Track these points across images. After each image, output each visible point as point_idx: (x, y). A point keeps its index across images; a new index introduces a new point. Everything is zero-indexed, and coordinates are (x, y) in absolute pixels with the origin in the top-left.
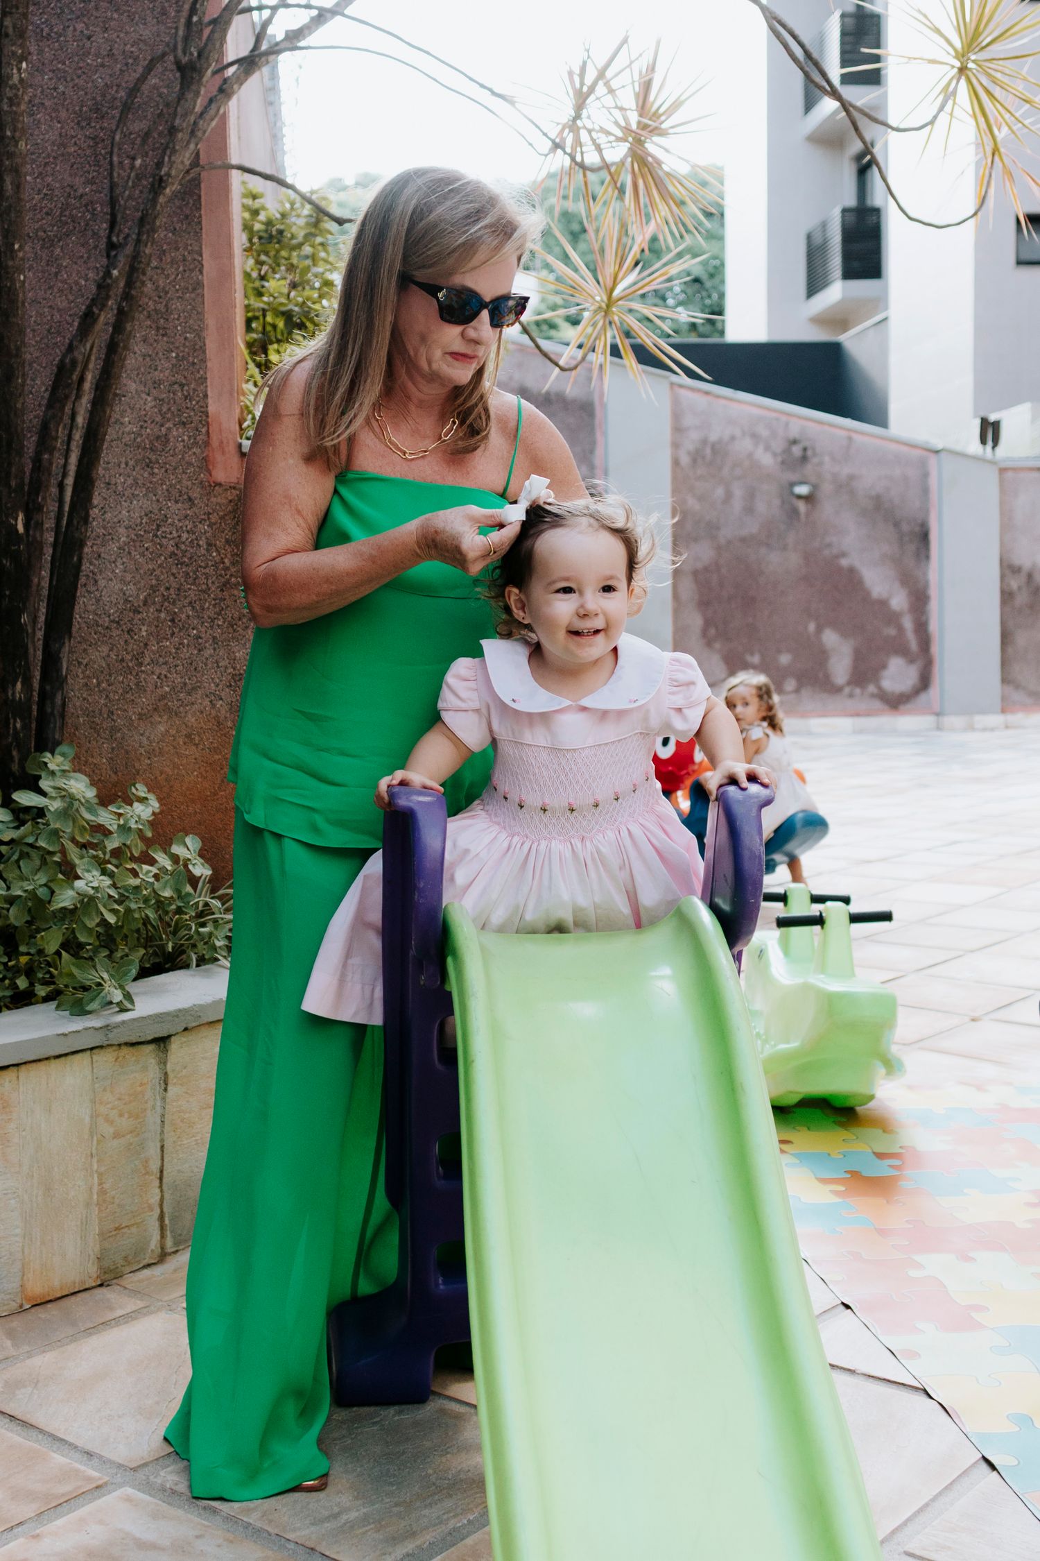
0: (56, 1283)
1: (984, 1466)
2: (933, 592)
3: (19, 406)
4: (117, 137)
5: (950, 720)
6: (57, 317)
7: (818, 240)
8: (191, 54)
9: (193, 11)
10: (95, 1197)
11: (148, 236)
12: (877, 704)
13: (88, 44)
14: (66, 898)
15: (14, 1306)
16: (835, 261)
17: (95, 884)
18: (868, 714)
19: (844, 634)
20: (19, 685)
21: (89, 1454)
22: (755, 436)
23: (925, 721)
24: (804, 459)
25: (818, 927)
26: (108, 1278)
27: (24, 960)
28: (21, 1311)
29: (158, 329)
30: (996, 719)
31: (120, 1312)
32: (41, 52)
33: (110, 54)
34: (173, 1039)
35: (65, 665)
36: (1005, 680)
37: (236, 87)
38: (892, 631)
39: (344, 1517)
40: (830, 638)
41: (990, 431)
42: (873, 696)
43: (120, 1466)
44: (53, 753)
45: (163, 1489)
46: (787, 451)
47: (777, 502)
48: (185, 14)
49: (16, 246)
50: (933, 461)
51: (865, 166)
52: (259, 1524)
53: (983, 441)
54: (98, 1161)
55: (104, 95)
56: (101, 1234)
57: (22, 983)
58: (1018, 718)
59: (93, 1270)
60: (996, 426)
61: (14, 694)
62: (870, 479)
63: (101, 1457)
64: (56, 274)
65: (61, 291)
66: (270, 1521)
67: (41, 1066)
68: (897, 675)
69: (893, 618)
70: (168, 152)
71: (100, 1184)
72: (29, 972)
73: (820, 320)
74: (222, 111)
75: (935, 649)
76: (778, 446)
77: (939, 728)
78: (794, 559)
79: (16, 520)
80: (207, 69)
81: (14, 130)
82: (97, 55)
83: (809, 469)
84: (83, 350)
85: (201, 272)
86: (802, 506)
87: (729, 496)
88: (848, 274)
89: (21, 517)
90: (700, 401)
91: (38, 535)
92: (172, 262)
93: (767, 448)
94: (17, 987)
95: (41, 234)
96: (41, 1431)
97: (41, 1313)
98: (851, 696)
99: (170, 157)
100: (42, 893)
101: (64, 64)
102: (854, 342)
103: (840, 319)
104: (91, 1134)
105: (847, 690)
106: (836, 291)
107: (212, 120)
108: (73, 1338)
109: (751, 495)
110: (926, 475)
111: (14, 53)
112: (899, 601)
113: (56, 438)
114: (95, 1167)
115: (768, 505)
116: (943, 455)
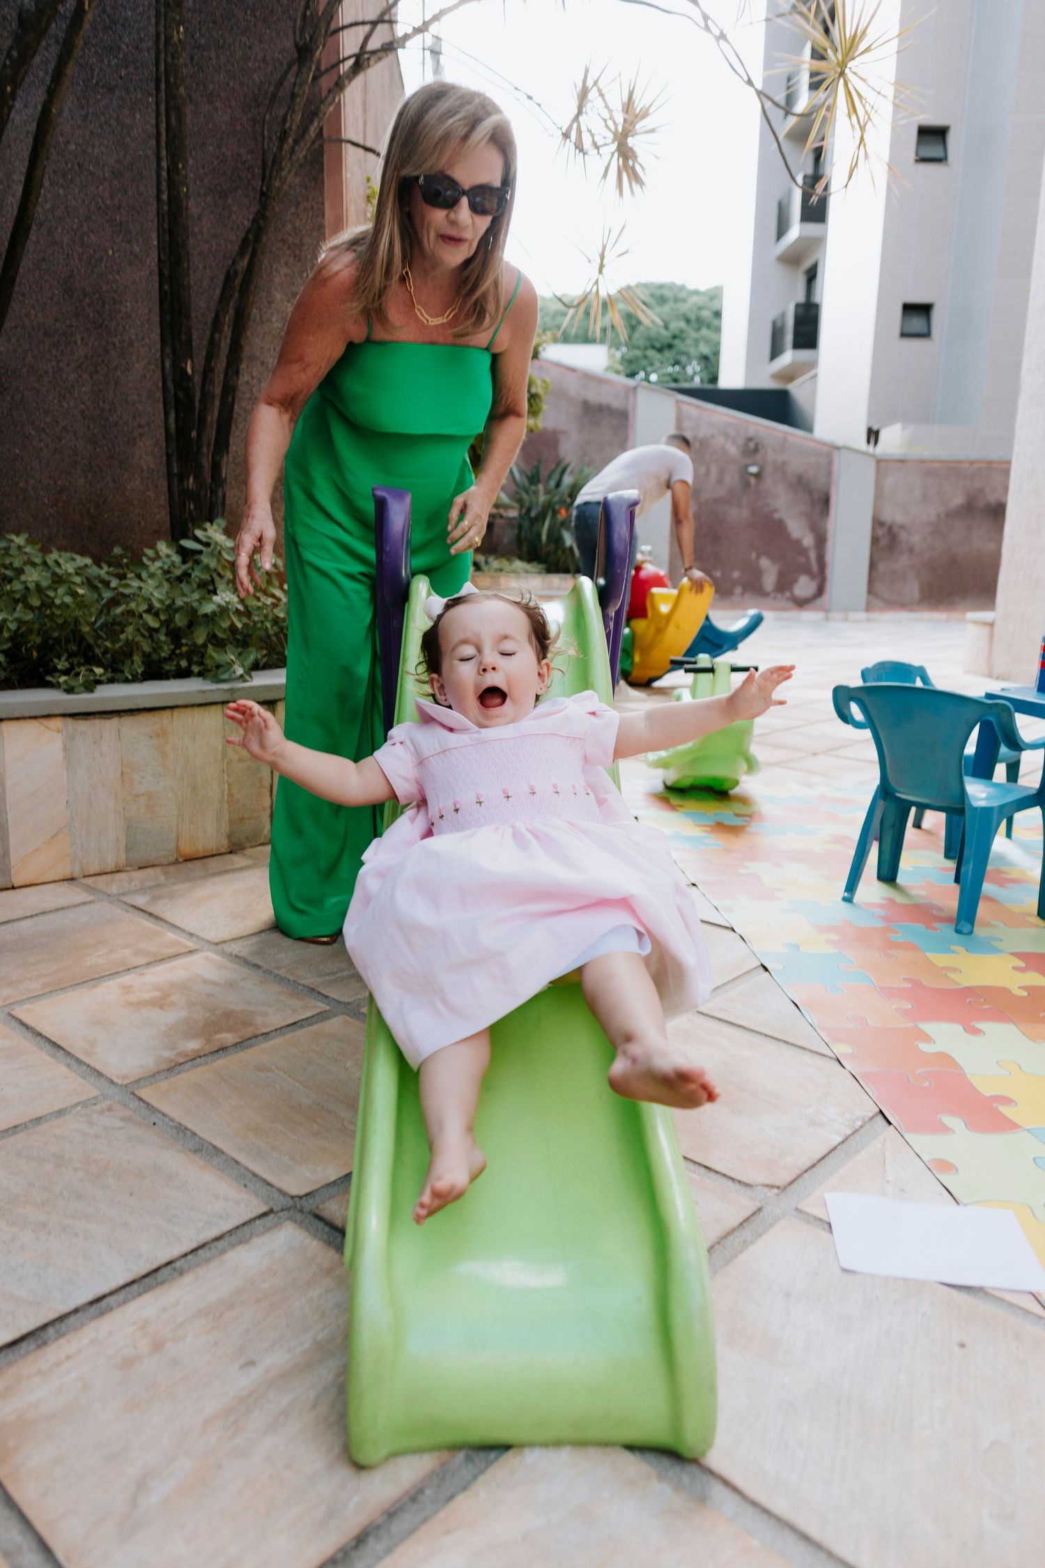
0: (200, 848)
1: (762, 969)
2: (830, 536)
3: (186, 283)
4: (267, 117)
5: (833, 615)
6: (229, 246)
7: (779, 324)
8: (305, 38)
9: (307, 7)
10: (226, 797)
11: (277, 173)
12: (790, 604)
13: (249, 53)
14: (208, 608)
15: (172, 859)
16: (789, 338)
17: (228, 600)
18: (785, 609)
19: (774, 559)
20: (191, 480)
21: (191, 935)
22: (727, 436)
23: (818, 616)
24: (756, 450)
25: (711, 674)
26: (235, 848)
27: (184, 649)
28: (176, 862)
29: (295, 257)
30: (862, 615)
31: (237, 866)
32: (218, 57)
33: (264, 60)
34: (278, 703)
35: (224, 471)
36: (870, 591)
37: (346, 82)
38: (802, 560)
39: (338, 975)
40: (765, 562)
41: (873, 435)
42: (788, 599)
43: (208, 941)
44: (212, 524)
45: (231, 955)
46: (746, 445)
47: (737, 477)
48: (301, 9)
49: (180, 166)
50: (836, 455)
51: (812, 276)
52: (283, 975)
53: (868, 442)
54: (228, 776)
55: (259, 90)
56: (230, 821)
57: (184, 663)
58: (876, 615)
59: (225, 842)
60: (877, 433)
61: (188, 485)
62: (796, 464)
63: (197, 937)
64: (229, 217)
65: (232, 229)
66: (291, 974)
67: (189, 711)
68: (804, 587)
69: (803, 551)
70: (290, 112)
71: (229, 789)
72: (189, 657)
73: (777, 376)
74: (337, 100)
75: (828, 571)
76: (741, 441)
77: (827, 619)
78: (745, 513)
79: (186, 364)
80: (316, 50)
81: (176, 78)
82: (255, 60)
83: (758, 457)
84: (242, 264)
85: (323, 217)
86: (753, 480)
87: (708, 472)
88: (798, 345)
89: (189, 363)
90: (693, 412)
91: (211, 388)
92: (305, 209)
93: (734, 442)
94: (181, 666)
95: (219, 188)
96: (166, 922)
97: (189, 865)
98: (775, 598)
99: (291, 116)
100: (195, 604)
101: (233, 66)
102: (797, 390)
103: (789, 375)
104: (223, 757)
105: (773, 595)
106: (788, 357)
107: (330, 105)
108: (205, 877)
109: (722, 472)
110: (830, 463)
111: (174, 19)
112: (808, 541)
113: (224, 324)
114: (226, 778)
115: (732, 479)
116: (843, 451)
